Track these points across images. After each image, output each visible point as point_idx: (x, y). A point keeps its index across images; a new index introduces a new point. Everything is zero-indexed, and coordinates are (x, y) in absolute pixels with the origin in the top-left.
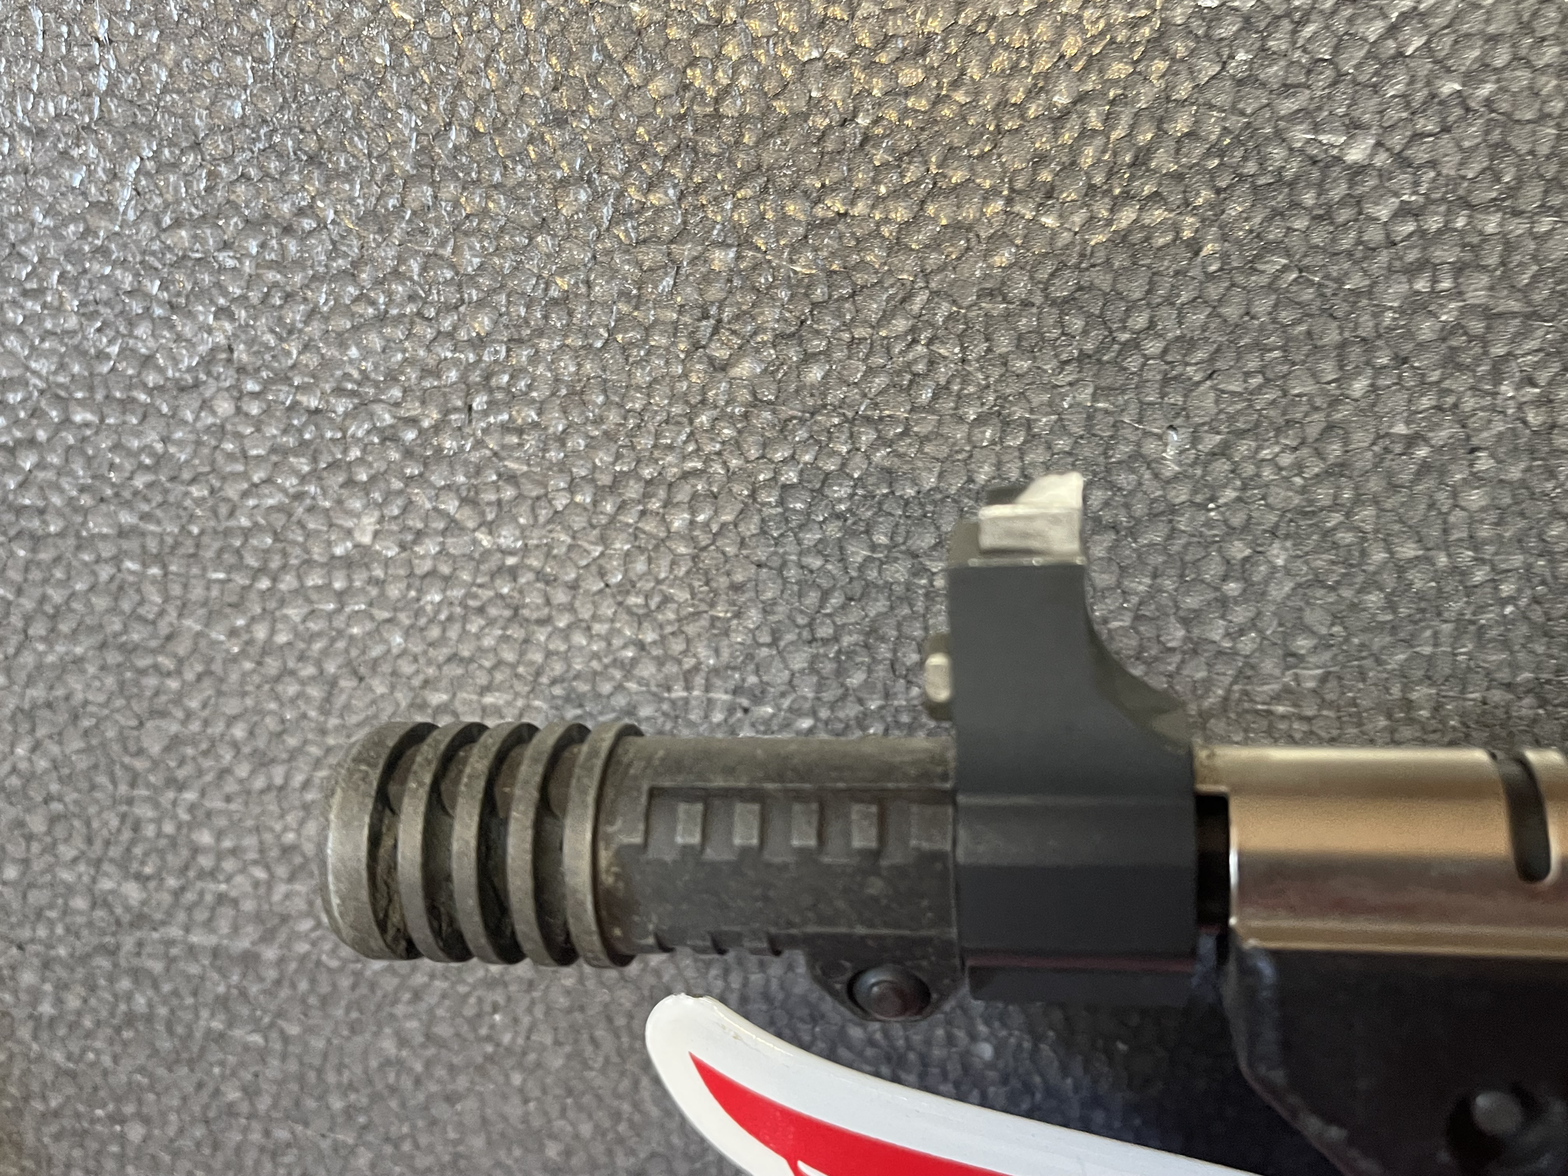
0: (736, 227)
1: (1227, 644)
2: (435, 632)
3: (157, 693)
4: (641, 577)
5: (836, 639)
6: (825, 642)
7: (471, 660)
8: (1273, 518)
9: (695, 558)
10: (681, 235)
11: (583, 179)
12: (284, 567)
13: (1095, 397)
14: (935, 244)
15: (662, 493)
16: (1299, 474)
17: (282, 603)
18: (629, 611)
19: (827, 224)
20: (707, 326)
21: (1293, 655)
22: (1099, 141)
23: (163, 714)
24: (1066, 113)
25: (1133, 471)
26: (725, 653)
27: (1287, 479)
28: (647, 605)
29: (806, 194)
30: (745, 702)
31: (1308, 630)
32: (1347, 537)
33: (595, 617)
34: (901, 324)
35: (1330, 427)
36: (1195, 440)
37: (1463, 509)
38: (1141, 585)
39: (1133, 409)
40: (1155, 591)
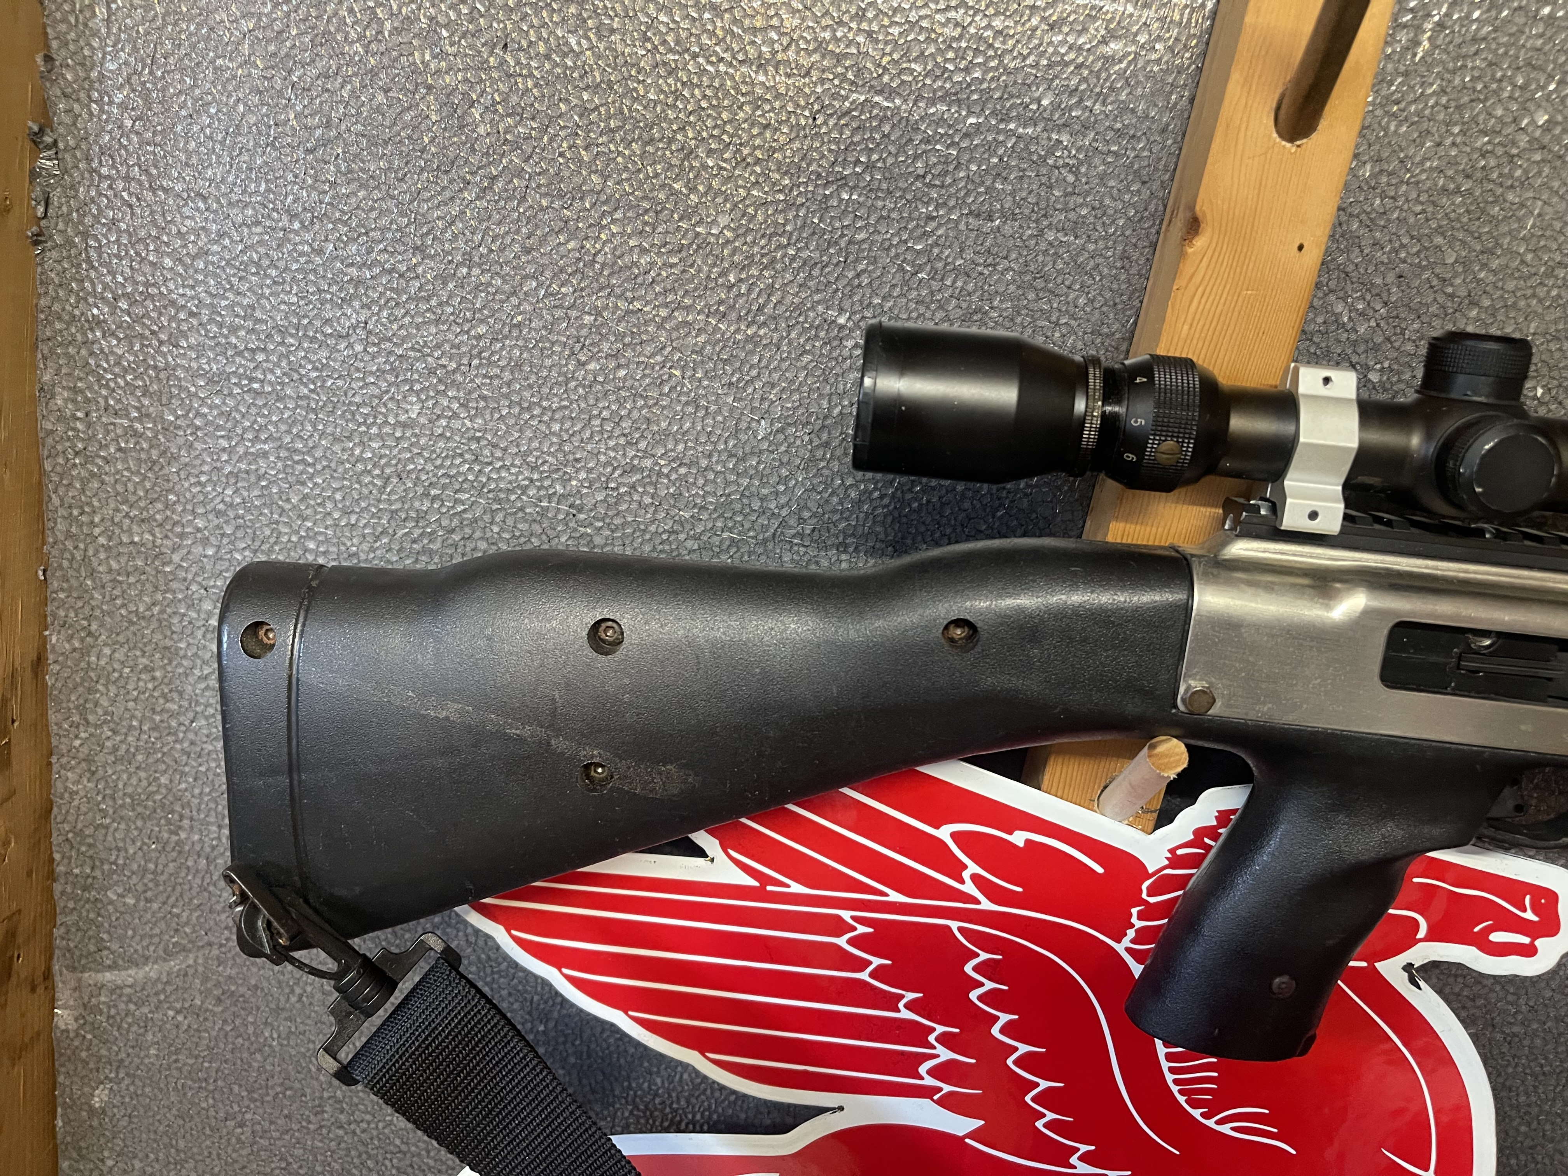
0: (596, 307)
1: (776, 511)
2: (439, 462)
3: (302, 473)
6: (613, 489)
7: (453, 476)
8: (799, 461)
9: (560, 445)
10: (572, 307)
11: (534, 277)
12: (374, 423)
13: (734, 401)
14: (676, 328)
15: (550, 414)
16: (810, 444)
17: (370, 439)
18: (528, 464)
19: (632, 312)
20: (578, 346)
21: (802, 519)
22: (745, 298)
23: (303, 484)
24: (733, 285)
26: (568, 488)
27: (805, 446)
28: (536, 463)
29: (626, 299)
30: (575, 512)
31: (809, 509)
33: (513, 465)
34: (659, 358)
35: (823, 427)
36: (772, 424)
38: (745, 482)
39: (749, 407)
40: (751, 485)
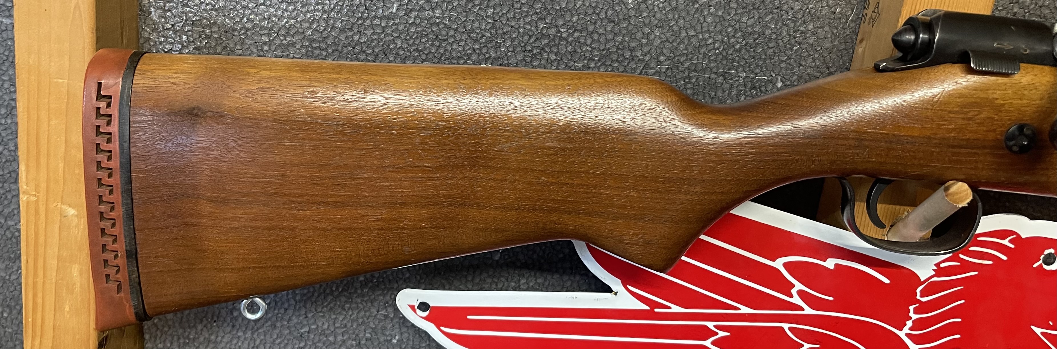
1: (641, 58)
4: (476, 28)
5: (532, 51)
6: (529, 51)
8: (656, 22)
9: (493, 23)
16: (665, 10)
17: (365, 29)
21: (660, 61)
25: (620, 6)
27: (661, 11)
28: (477, 37)
31: (664, 55)
32: (676, 28)
37: (707, 22)
38: (620, 39)
40: (623, 41)
